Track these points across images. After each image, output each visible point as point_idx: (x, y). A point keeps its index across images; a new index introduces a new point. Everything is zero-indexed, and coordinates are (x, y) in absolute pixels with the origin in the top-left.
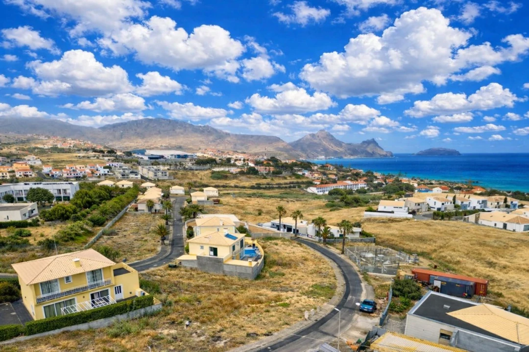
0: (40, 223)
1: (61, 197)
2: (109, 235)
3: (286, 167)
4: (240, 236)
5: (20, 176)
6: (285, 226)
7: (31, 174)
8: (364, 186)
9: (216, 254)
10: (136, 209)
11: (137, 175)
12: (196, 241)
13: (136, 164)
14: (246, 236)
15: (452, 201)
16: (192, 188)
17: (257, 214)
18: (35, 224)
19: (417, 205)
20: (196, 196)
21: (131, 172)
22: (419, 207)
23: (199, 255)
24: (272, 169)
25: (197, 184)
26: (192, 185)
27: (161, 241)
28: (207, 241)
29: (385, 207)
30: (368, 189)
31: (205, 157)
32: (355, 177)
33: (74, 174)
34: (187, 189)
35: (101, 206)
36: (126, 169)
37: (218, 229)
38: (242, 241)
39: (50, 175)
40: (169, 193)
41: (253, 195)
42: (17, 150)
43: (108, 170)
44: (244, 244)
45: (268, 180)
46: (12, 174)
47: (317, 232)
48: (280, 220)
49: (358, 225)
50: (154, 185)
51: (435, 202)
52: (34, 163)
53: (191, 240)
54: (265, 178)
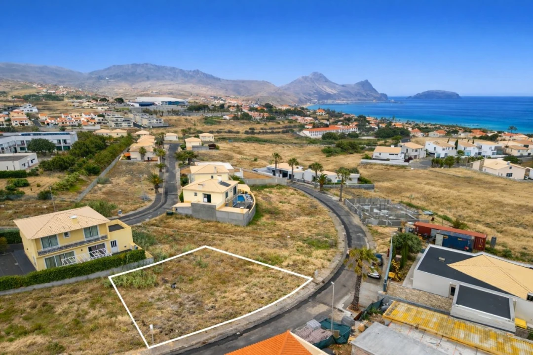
0: (38, 172)
1: (61, 147)
2: (103, 184)
3: (280, 113)
4: (233, 183)
5: (17, 124)
6: (280, 171)
7: (27, 122)
8: (355, 130)
9: (209, 201)
10: (129, 158)
11: (130, 123)
12: (190, 188)
13: (127, 111)
14: (239, 183)
15: (454, 146)
16: (186, 135)
17: (253, 159)
18: (34, 173)
19: (414, 151)
20: (190, 142)
21: (124, 121)
22: (416, 153)
23: (193, 201)
24: (266, 115)
25: (192, 131)
26: (186, 132)
27: (155, 189)
28: (200, 188)
29: (380, 154)
30: (360, 133)
31: (197, 103)
32: (347, 121)
33: (70, 123)
34: (181, 135)
35: (96, 155)
36: (119, 117)
37: (212, 177)
38: (235, 188)
39: (46, 123)
40: (164, 140)
41: (248, 140)
42: (13, 98)
43: (102, 118)
44: (237, 191)
45: (262, 126)
46: (8, 123)
47: (314, 177)
48: (276, 166)
49: (355, 171)
50: (148, 133)
51: (435, 148)
52: (31, 111)
53: (186, 187)
54: (258, 123)
